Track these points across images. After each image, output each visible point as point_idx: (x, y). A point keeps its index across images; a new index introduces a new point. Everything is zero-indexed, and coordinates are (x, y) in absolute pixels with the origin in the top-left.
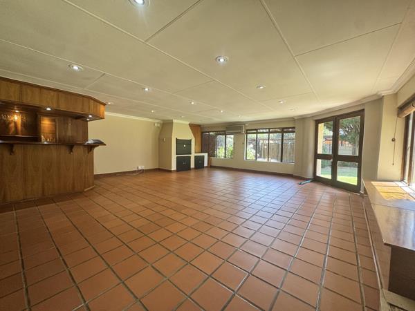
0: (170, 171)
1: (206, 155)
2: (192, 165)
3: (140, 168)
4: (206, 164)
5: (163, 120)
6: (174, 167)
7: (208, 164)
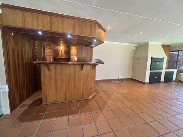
0: (144, 83)
1: (175, 71)
2: (162, 79)
3: (120, 77)
4: (174, 79)
5: (138, 44)
6: (147, 80)
7: (176, 78)
